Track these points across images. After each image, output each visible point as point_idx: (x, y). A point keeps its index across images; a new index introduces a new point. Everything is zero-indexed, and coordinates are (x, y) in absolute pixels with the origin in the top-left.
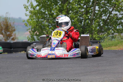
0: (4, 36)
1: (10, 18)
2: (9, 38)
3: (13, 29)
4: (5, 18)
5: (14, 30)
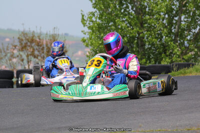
1: (59, 35)
4: (52, 35)
5: (66, 52)
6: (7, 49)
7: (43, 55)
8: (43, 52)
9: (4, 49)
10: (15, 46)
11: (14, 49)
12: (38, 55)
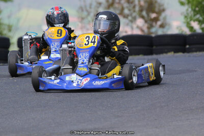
0: (146, 22)
2: (154, 24)
3: (162, 8)
5: (164, 10)
6: (90, 8)
7: (134, 14)
8: (134, 11)
9: (86, 7)
10: (100, 4)
11: (98, 7)
12: (128, 15)
